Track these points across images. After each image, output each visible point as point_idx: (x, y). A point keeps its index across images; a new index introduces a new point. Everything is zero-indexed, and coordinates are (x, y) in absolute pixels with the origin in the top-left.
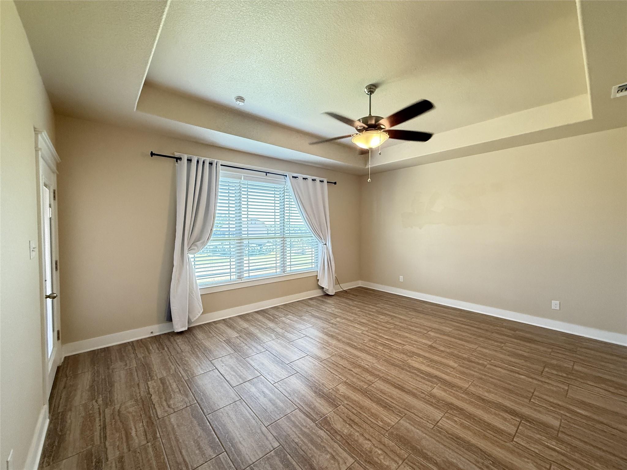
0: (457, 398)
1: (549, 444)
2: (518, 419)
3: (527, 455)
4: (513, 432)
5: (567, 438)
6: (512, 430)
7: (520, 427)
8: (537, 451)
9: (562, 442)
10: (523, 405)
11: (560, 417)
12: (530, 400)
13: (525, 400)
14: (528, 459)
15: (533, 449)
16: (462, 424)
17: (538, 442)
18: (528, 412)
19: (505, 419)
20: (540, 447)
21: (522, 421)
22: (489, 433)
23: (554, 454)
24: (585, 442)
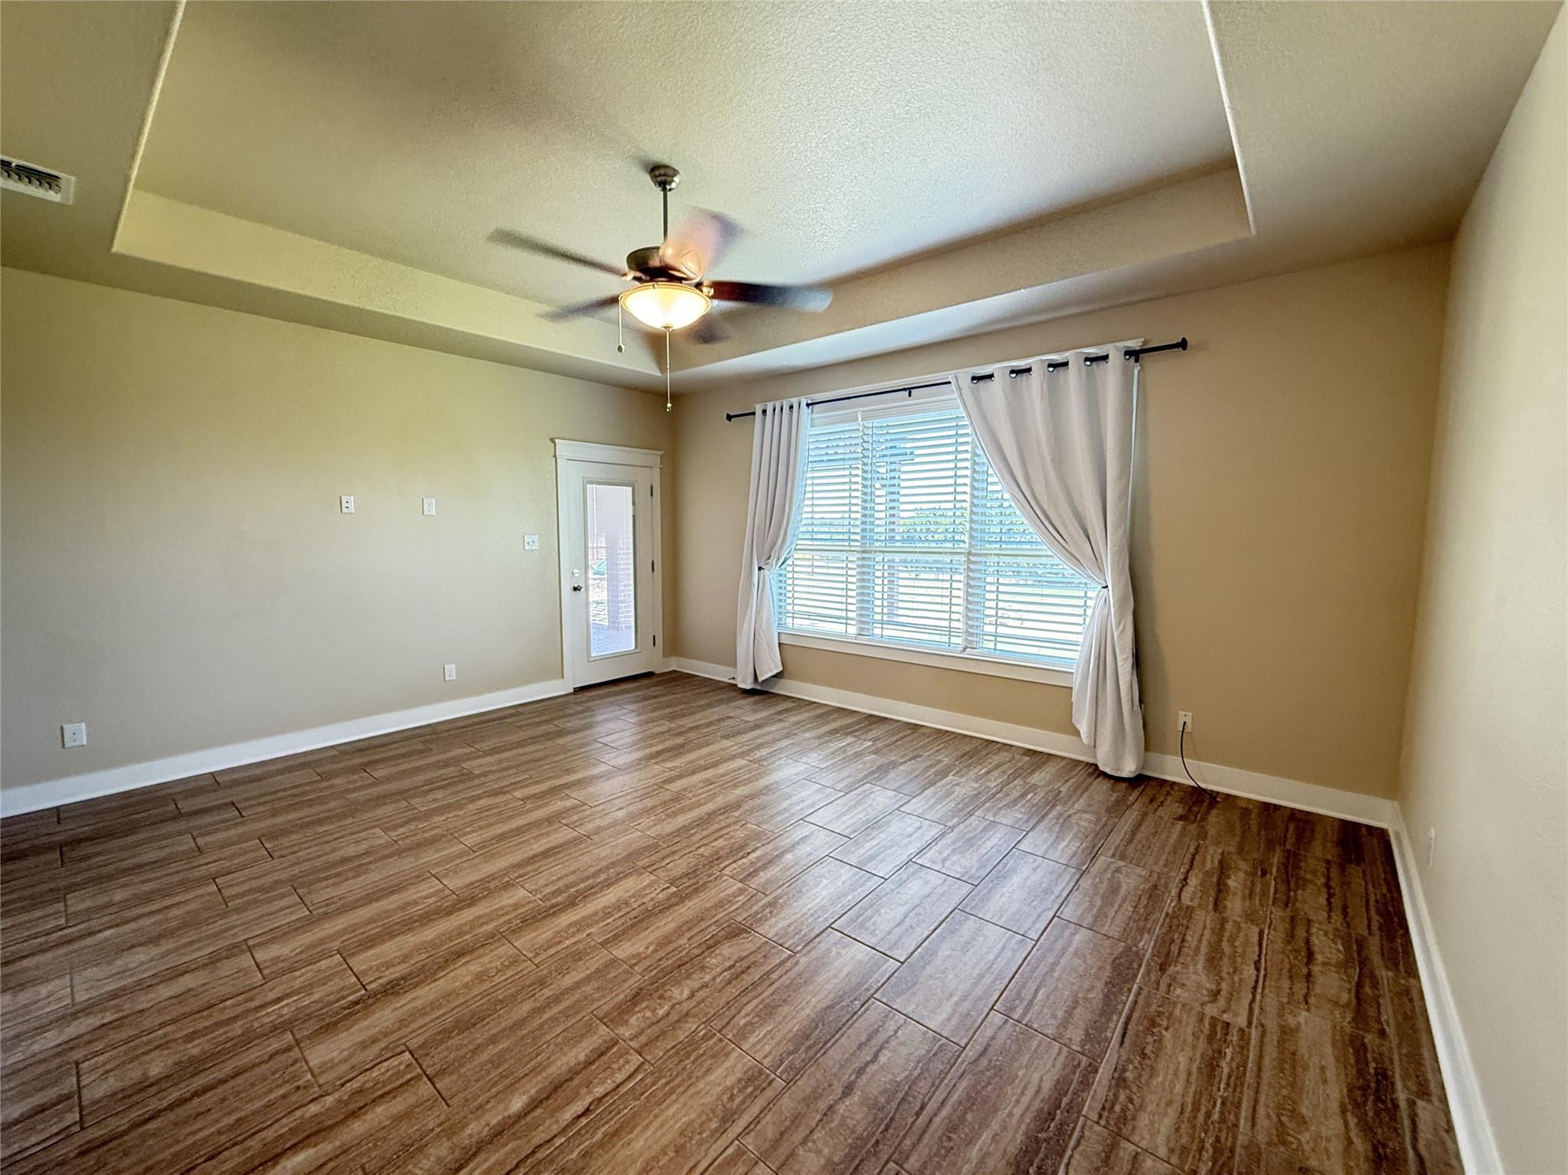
0: (489, 918)
1: (291, 1000)
2: (373, 985)
3: (304, 956)
4: (352, 962)
5: (275, 1045)
6: (359, 962)
7: (354, 979)
8: (297, 974)
9: (277, 1029)
10: (403, 1023)
11: (321, 1081)
12: (411, 1053)
13: (420, 1040)
14: (296, 955)
15: (303, 970)
16: (416, 903)
17: (308, 988)
18: (378, 1019)
19: (388, 965)
20: (297, 984)
21: (363, 992)
22: (374, 930)
23: (271, 996)
24: (237, 1074)
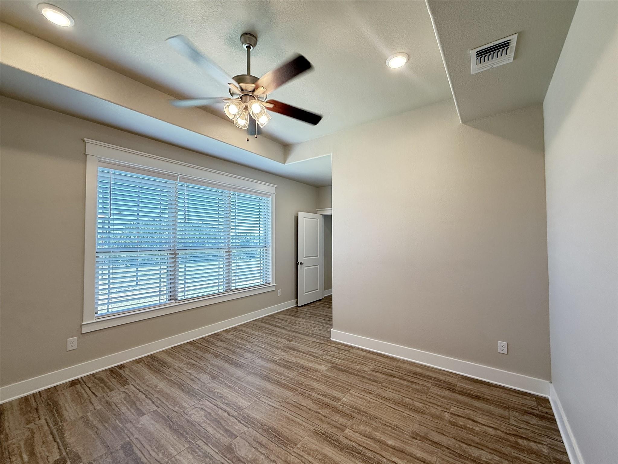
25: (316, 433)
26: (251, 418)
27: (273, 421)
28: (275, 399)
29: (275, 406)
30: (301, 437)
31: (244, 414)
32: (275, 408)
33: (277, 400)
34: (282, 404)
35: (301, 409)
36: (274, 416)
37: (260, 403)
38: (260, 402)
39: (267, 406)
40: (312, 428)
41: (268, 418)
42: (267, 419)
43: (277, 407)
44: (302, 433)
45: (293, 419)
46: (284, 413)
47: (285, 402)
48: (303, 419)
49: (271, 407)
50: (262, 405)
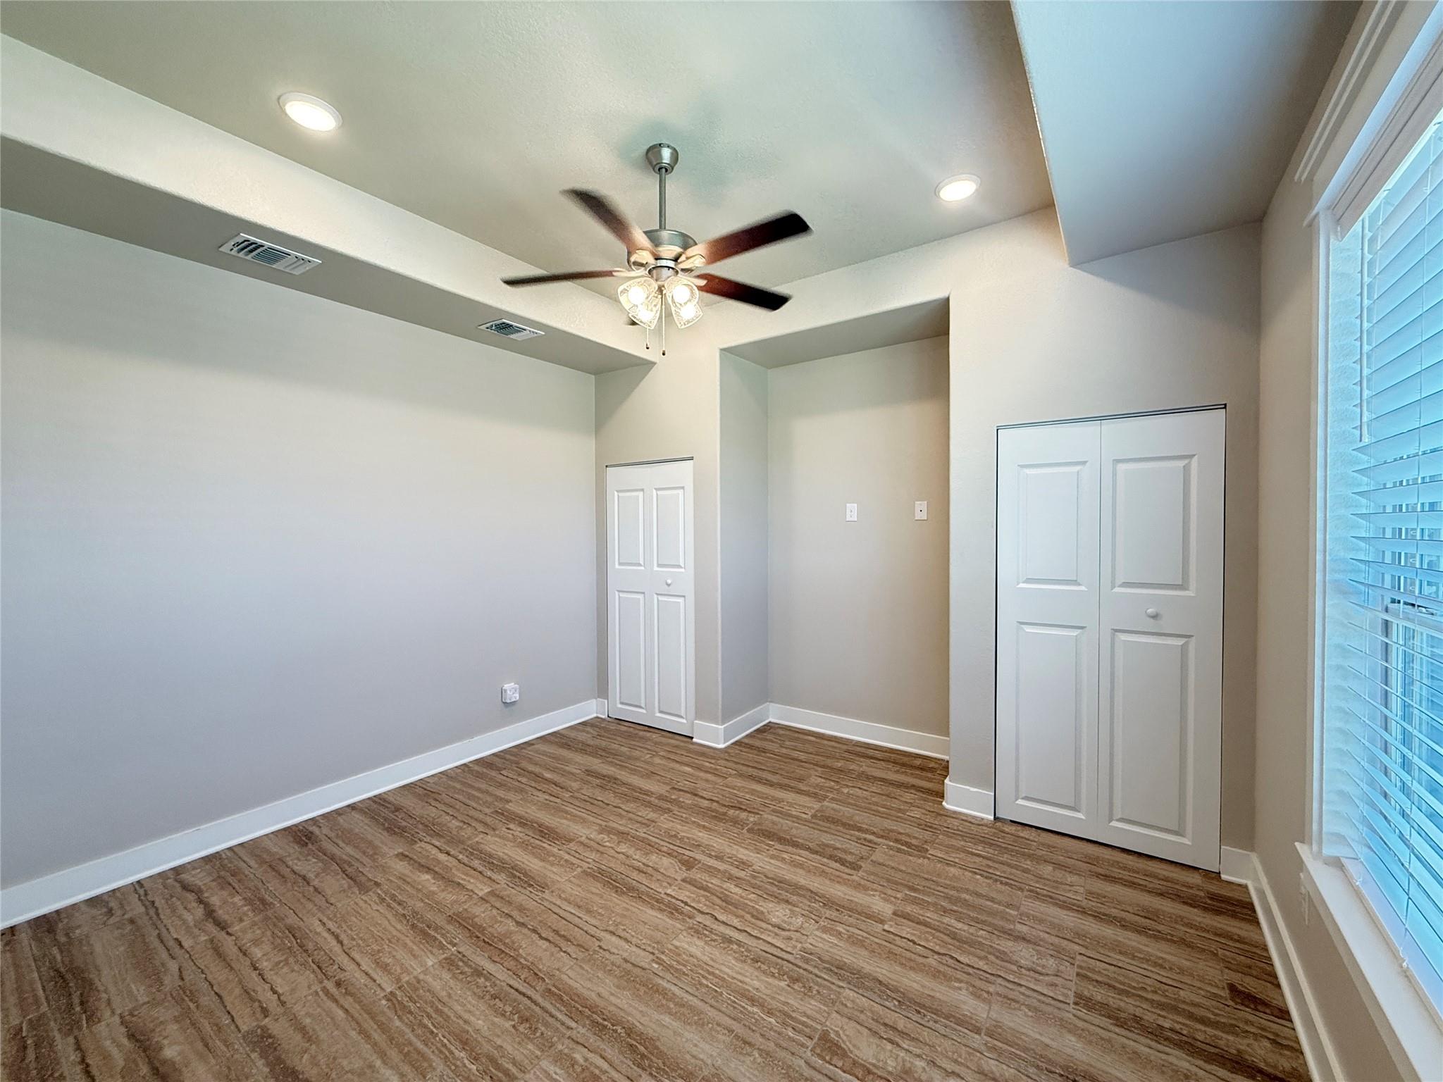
25: (543, 887)
26: (665, 910)
27: (618, 905)
28: (612, 958)
29: (614, 939)
30: (570, 881)
31: (680, 917)
32: (613, 933)
33: (607, 955)
34: (597, 943)
35: (554, 930)
36: (617, 914)
37: (649, 945)
38: (650, 949)
39: (633, 936)
40: (547, 895)
41: (628, 910)
42: (630, 908)
43: (608, 936)
44: (568, 887)
45: (577, 909)
46: (593, 921)
47: (587, 950)
48: (557, 910)
49: (622, 935)
50: (644, 941)
